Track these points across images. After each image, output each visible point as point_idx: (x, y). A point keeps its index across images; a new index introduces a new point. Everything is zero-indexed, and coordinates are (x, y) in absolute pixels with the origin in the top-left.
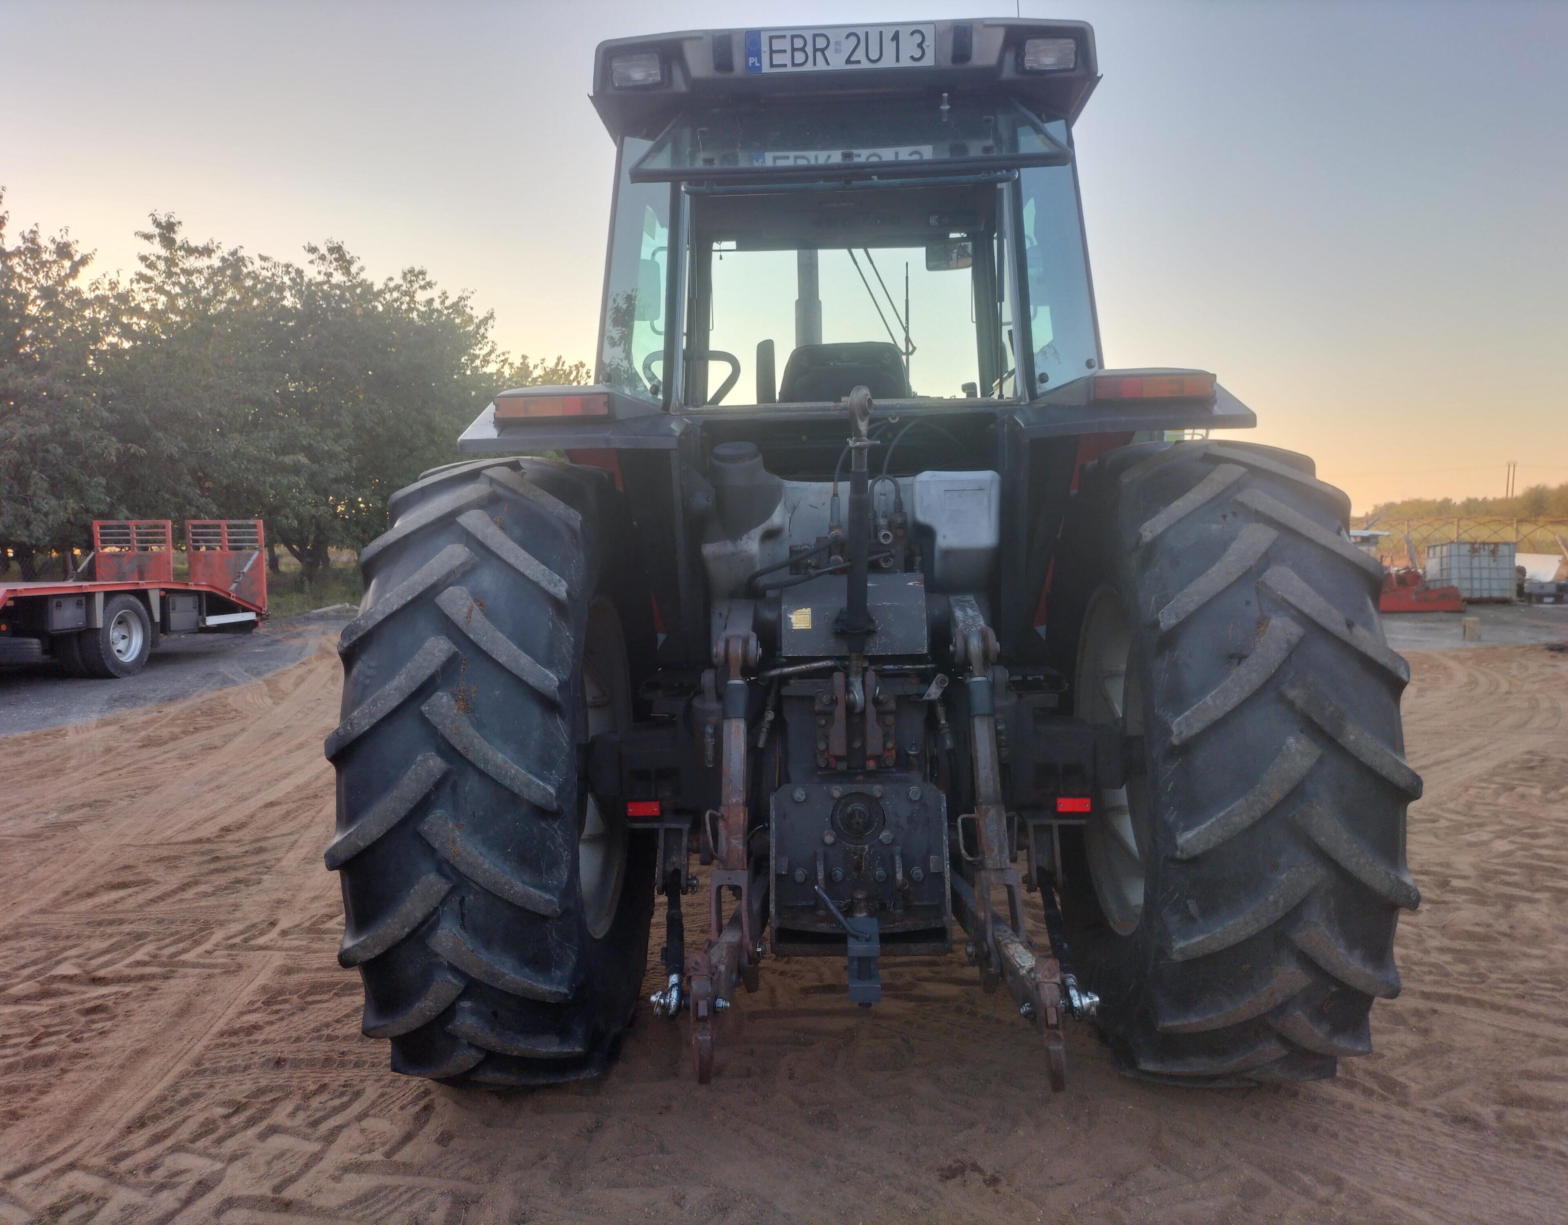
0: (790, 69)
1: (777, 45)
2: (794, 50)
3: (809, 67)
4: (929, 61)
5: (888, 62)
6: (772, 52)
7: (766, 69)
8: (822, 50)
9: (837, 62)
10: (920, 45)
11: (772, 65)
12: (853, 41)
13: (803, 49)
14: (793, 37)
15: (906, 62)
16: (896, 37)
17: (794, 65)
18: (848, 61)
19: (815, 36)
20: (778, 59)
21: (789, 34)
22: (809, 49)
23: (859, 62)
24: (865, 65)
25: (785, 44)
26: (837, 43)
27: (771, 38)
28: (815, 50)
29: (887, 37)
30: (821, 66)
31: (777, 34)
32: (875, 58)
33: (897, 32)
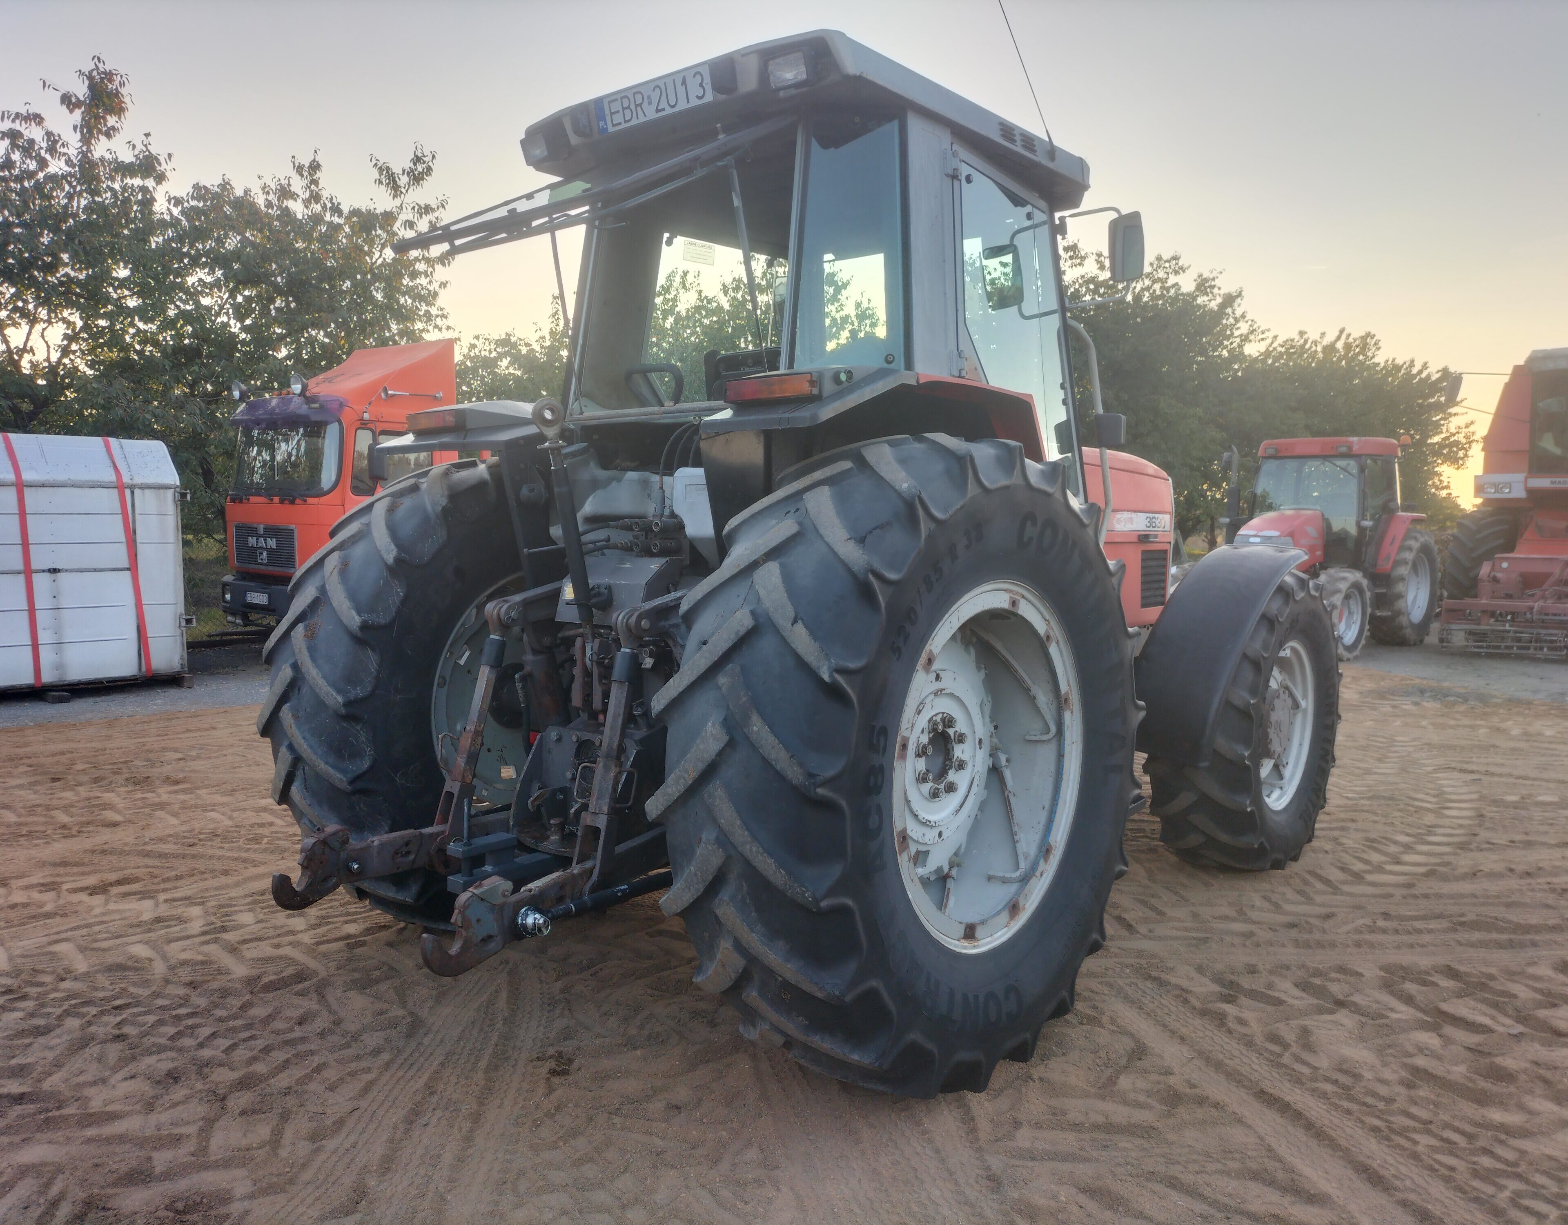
0: (624, 126)
1: (614, 108)
2: (624, 109)
3: (635, 122)
4: (709, 97)
5: (682, 106)
6: (612, 114)
7: (611, 129)
8: (640, 105)
9: (651, 114)
10: (701, 85)
11: (614, 125)
12: (658, 91)
13: (629, 107)
14: (621, 99)
15: (695, 102)
16: (684, 82)
17: (626, 121)
18: (658, 111)
19: (634, 94)
20: (618, 118)
21: (618, 97)
22: (633, 107)
23: (663, 109)
24: (669, 111)
25: (616, 106)
26: (649, 97)
27: (610, 102)
28: (636, 106)
29: (679, 84)
30: (642, 119)
31: (612, 98)
32: (673, 104)
33: (681, 78)
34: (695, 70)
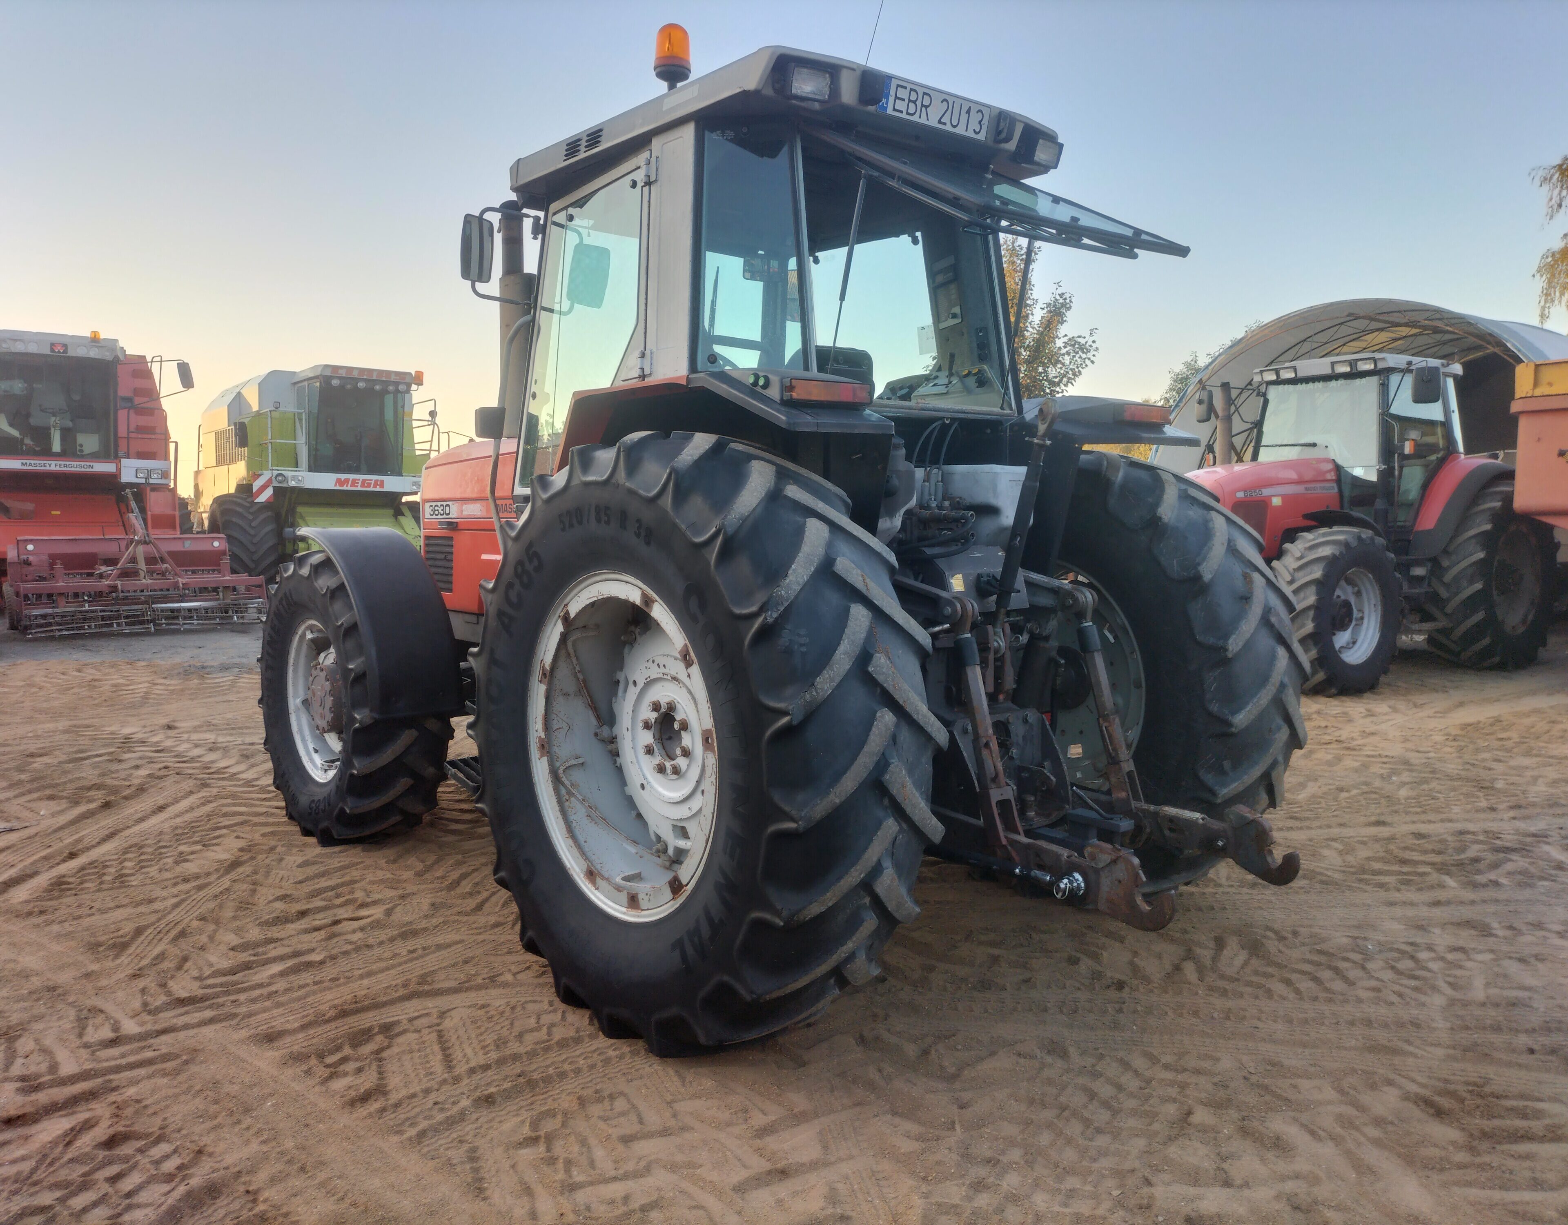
0: (904, 116)
1: (902, 93)
2: (910, 101)
3: (915, 118)
4: (982, 137)
5: (960, 130)
6: (896, 98)
7: (890, 111)
8: (926, 107)
9: (932, 120)
10: (980, 122)
11: (894, 110)
12: (945, 105)
13: (915, 102)
14: (911, 90)
15: (970, 134)
16: (968, 112)
17: (908, 113)
18: (939, 121)
19: (925, 94)
20: (900, 105)
21: (909, 86)
22: (919, 103)
23: (945, 124)
24: (948, 128)
25: (905, 94)
26: (936, 104)
27: (898, 86)
28: (923, 105)
29: (964, 109)
30: (923, 120)
31: (902, 84)
32: (955, 124)
33: (970, 107)
34: (981, 108)
